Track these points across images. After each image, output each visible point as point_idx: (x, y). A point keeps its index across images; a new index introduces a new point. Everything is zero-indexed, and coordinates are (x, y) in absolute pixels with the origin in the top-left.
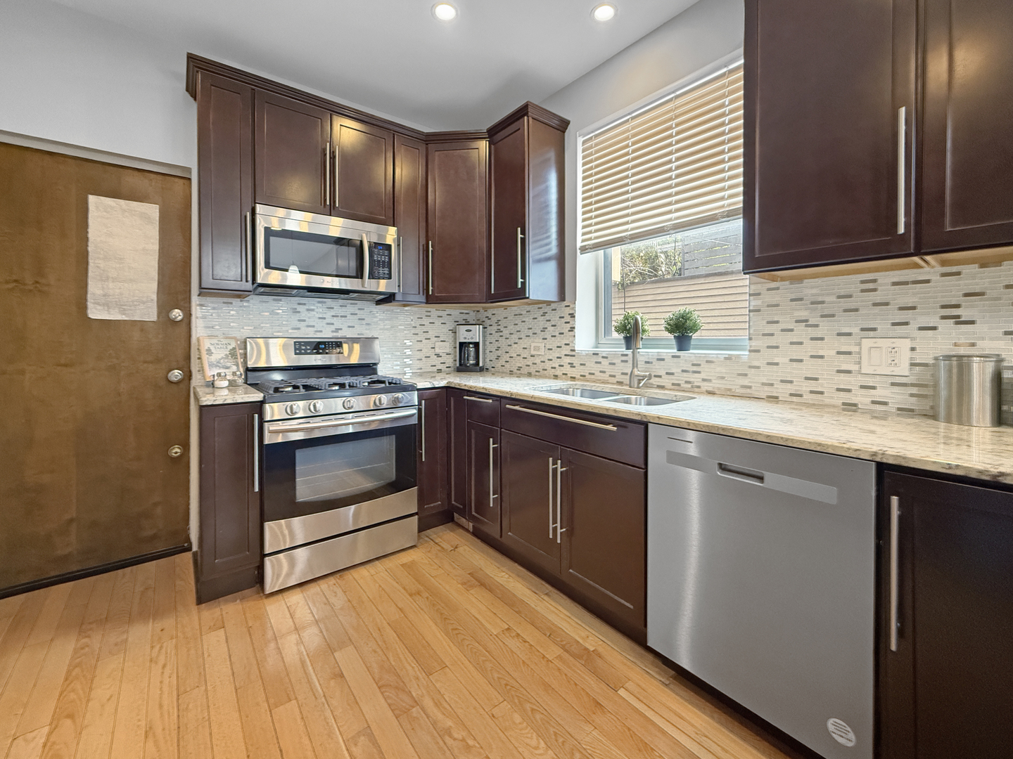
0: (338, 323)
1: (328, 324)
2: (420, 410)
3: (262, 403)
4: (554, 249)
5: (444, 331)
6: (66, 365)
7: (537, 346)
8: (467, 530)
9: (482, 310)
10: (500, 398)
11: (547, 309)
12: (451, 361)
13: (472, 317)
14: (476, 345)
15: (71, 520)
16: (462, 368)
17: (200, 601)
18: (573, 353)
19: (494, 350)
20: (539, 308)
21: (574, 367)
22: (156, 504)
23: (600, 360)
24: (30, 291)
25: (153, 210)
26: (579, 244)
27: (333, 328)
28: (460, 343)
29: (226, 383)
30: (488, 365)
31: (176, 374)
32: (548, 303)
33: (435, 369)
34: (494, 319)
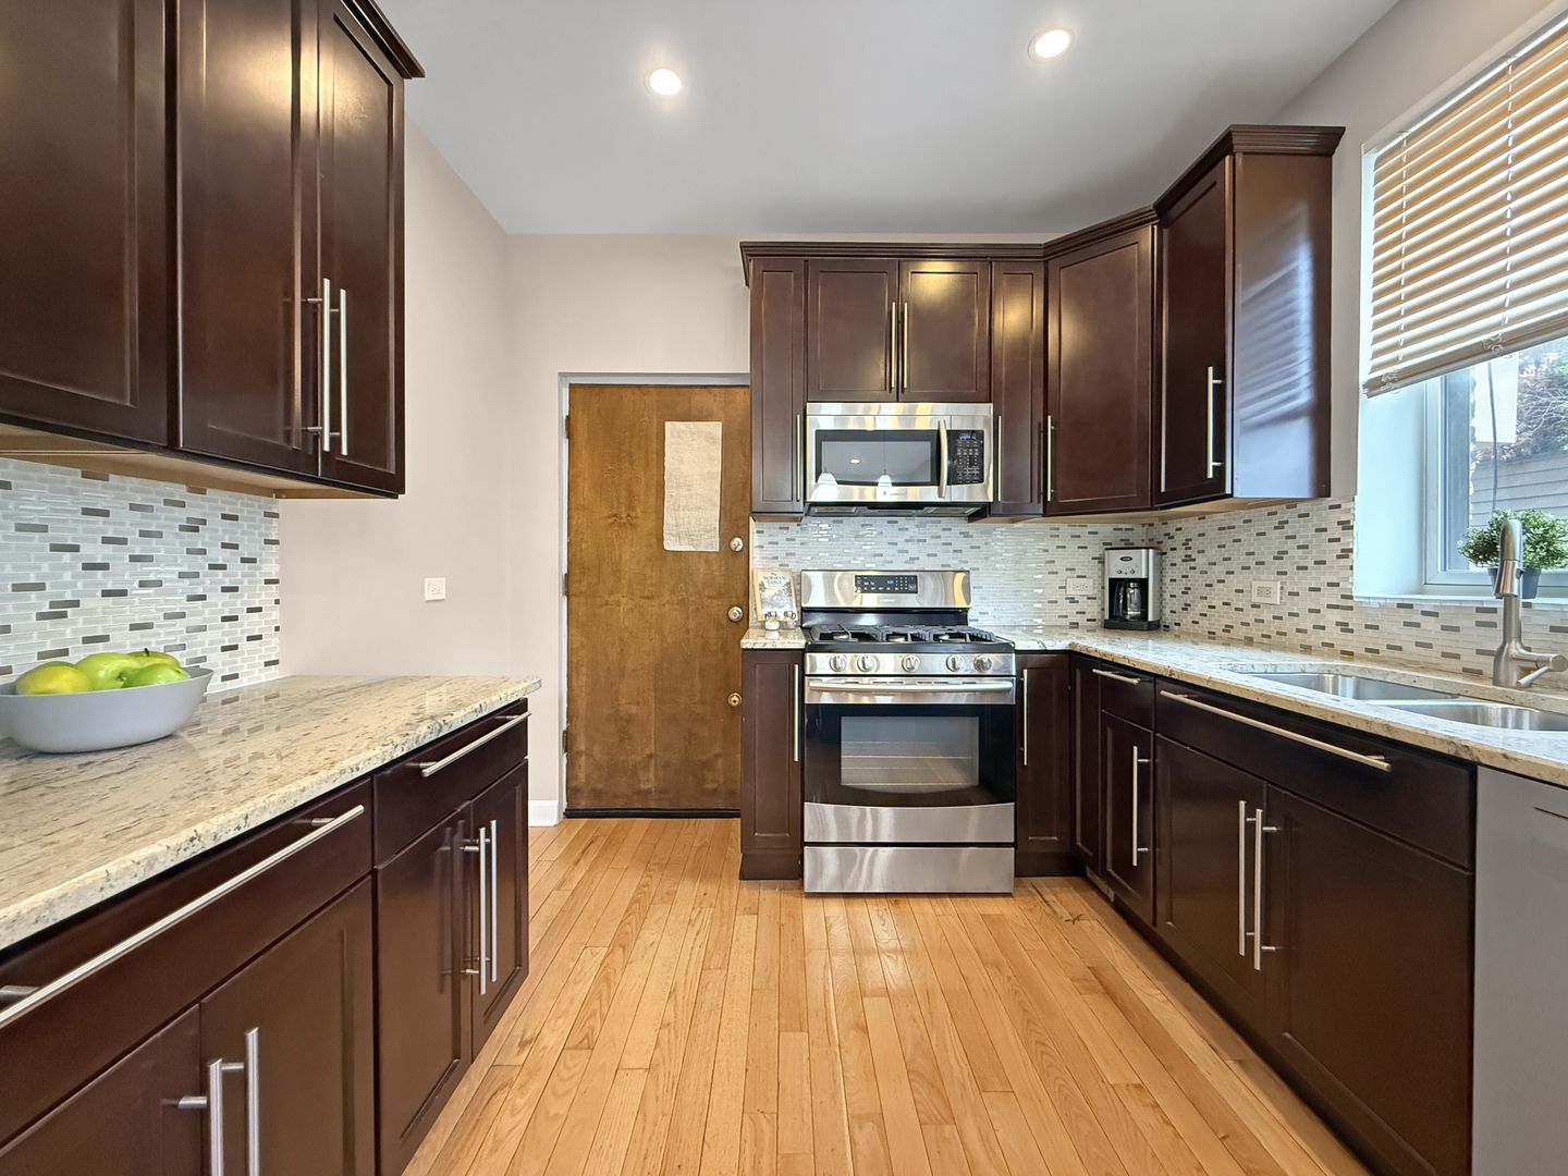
0: (913, 549)
1: (900, 551)
2: (1020, 684)
3: (803, 652)
4: (1304, 396)
5: (1084, 561)
6: (648, 598)
7: (1268, 589)
8: (1106, 898)
9: (1157, 523)
10: (1155, 678)
11: (1284, 514)
12: (1097, 609)
13: (1139, 534)
14: (1143, 584)
15: (650, 756)
16: (1116, 622)
17: (742, 877)
18: (1349, 603)
19: (1178, 592)
20: (1269, 514)
21: (1351, 631)
22: (717, 756)
23: (1418, 618)
24: (625, 524)
25: (715, 429)
26: (1365, 376)
27: (907, 557)
28: (1110, 579)
29: (776, 625)
30: (1168, 619)
31: (736, 612)
32: (1291, 503)
33: (1066, 622)
34: (1180, 538)
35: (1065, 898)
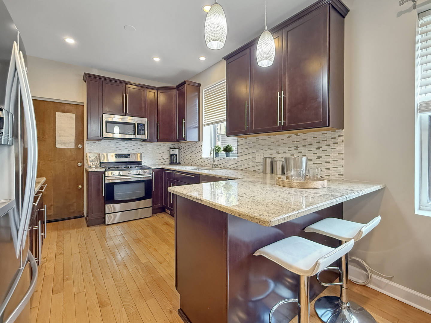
0: (129, 148)
1: (125, 149)
2: (152, 175)
3: (105, 171)
4: (197, 125)
5: (166, 151)
6: (50, 161)
7: (193, 156)
8: (169, 214)
9: (179, 143)
10: (175, 171)
11: (196, 144)
12: (168, 161)
13: (176, 146)
14: (176, 155)
16: (172, 163)
18: (202, 158)
19: (182, 157)
21: (202, 162)
22: (74, 202)
23: (208, 160)
24: (42, 140)
25: (73, 115)
26: (203, 124)
27: (127, 150)
28: (171, 155)
29: (94, 166)
30: (181, 162)
31: (80, 164)
32: (196, 142)
35: (161, 215)
